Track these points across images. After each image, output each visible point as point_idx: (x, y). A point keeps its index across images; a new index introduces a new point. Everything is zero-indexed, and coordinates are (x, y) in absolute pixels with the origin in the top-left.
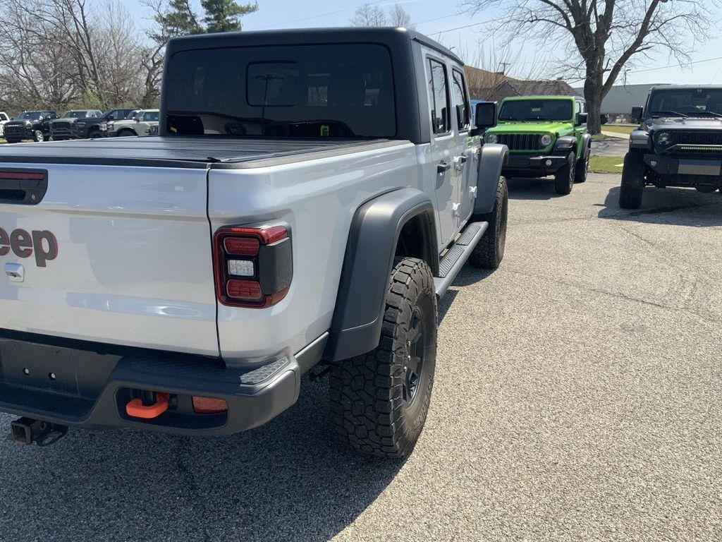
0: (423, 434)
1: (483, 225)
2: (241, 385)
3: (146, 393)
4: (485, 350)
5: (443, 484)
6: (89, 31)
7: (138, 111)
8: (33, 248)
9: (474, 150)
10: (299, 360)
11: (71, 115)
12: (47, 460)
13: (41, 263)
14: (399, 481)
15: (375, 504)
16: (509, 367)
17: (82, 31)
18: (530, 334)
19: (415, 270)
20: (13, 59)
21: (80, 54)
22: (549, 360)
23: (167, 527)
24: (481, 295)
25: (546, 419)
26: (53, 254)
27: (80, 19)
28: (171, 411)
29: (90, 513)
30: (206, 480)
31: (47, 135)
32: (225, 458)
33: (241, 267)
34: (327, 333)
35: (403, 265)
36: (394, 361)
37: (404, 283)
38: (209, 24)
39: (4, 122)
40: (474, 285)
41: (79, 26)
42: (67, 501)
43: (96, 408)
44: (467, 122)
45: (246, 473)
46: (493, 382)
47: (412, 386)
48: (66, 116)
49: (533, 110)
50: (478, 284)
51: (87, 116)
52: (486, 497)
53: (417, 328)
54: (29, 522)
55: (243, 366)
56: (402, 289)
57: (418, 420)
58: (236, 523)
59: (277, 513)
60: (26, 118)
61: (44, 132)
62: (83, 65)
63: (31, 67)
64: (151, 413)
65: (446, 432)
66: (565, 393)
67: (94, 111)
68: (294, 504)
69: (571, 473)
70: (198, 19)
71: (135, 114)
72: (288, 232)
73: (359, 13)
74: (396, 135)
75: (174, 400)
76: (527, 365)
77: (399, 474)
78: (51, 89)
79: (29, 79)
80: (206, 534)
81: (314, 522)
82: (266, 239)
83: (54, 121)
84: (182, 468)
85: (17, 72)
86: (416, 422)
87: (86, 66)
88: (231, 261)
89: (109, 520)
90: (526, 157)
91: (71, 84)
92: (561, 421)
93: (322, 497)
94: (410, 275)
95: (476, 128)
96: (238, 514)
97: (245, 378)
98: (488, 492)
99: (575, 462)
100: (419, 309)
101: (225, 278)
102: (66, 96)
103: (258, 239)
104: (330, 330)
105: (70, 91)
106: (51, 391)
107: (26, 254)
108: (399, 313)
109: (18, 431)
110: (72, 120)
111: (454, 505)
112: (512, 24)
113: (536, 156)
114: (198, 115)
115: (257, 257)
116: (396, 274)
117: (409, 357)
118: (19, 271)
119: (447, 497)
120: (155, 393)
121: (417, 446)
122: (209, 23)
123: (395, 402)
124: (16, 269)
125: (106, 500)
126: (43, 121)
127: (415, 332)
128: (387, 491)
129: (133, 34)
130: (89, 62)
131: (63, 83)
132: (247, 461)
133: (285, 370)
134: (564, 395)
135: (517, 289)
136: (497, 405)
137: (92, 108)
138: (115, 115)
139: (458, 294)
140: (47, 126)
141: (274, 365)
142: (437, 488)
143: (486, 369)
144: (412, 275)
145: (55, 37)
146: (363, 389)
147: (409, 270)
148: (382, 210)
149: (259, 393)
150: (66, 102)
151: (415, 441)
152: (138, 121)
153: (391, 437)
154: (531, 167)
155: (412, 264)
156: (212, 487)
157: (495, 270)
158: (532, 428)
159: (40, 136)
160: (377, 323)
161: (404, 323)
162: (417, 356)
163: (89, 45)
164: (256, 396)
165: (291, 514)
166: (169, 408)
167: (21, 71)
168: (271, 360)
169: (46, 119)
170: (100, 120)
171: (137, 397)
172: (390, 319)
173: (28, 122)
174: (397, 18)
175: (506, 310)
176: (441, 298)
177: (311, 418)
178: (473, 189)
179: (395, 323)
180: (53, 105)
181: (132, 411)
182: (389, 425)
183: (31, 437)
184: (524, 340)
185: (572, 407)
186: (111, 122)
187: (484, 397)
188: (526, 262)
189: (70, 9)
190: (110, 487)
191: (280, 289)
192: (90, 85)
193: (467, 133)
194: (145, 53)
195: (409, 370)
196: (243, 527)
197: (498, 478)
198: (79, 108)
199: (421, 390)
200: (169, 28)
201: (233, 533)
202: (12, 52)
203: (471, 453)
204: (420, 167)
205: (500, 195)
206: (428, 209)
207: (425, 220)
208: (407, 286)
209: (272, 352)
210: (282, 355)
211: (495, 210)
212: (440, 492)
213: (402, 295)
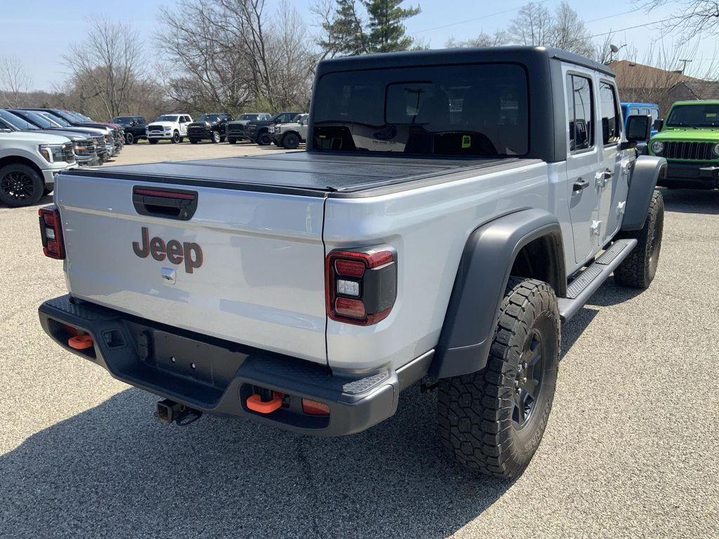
0: (536, 458)
1: (631, 243)
2: (343, 394)
3: (265, 390)
4: (618, 378)
5: (549, 511)
6: (264, 38)
7: (302, 115)
8: (183, 257)
9: (624, 163)
10: (399, 375)
11: (245, 118)
12: (190, 435)
13: (189, 270)
14: (505, 502)
15: (476, 520)
16: (643, 399)
17: (258, 39)
18: (672, 365)
19: (533, 293)
20: (199, 65)
21: (255, 61)
22: (689, 395)
23: (282, 510)
24: (623, 316)
25: (674, 459)
26: (199, 263)
27: (256, 28)
28: (284, 409)
29: (220, 488)
30: (321, 472)
31: (223, 135)
32: (341, 454)
33: (349, 287)
34: (433, 350)
35: (522, 287)
36: (503, 383)
37: (520, 306)
38: (373, 30)
39: (188, 123)
40: (617, 306)
41: (256, 35)
42: (202, 474)
43: (224, 397)
44: (617, 135)
45: (358, 471)
46: (621, 413)
47: (527, 409)
48: (240, 119)
49: (708, 115)
50: (623, 305)
51: (258, 119)
52: (594, 531)
53: (536, 351)
54: (169, 488)
55: (348, 376)
56: (517, 311)
57: (530, 443)
58: (343, 517)
59: (381, 514)
60: (207, 120)
61: (220, 133)
62: (257, 71)
63: (214, 73)
64: (267, 409)
65: (561, 459)
66: (701, 432)
67: (264, 114)
68: (398, 508)
69: (693, 519)
70: (363, 25)
71: (300, 117)
72: (393, 257)
73: (522, 12)
74: (528, 153)
75: (287, 399)
76: (663, 398)
77: (506, 494)
78: (230, 93)
79: (211, 84)
80: (315, 523)
81: (415, 528)
82: (371, 263)
83: (230, 123)
84: (302, 458)
85: (201, 78)
86: (528, 446)
87: (260, 72)
88: (340, 281)
89: (234, 496)
90: (695, 167)
91: (246, 89)
92: (691, 463)
93: (426, 505)
94: (527, 297)
95: (626, 141)
96: (346, 509)
97: (347, 387)
98: (595, 526)
99: (699, 509)
100: (539, 332)
101: (334, 296)
102: (241, 99)
103: (365, 263)
104: (436, 348)
105: (245, 96)
106: (191, 378)
107: (178, 261)
108: (512, 336)
109: (162, 410)
110: (244, 122)
111: (557, 534)
112: (695, 19)
113: (707, 167)
114: (346, 126)
115: (362, 279)
116: (513, 295)
117: (525, 379)
118: (172, 275)
119: (551, 524)
120: (272, 392)
121: (528, 469)
122: (373, 27)
123: (503, 425)
124: (170, 273)
125: (233, 478)
126: (220, 123)
127: (532, 355)
128: (491, 509)
129: (304, 41)
130: (262, 67)
131: (239, 87)
132: (359, 460)
133: (384, 383)
134: (699, 434)
135: (666, 313)
136: (621, 437)
137: (263, 111)
138: (283, 118)
139: (598, 314)
140: (223, 127)
141: (375, 378)
142: (542, 514)
143: (616, 397)
144: (530, 298)
145: (234, 46)
146: (470, 408)
147: (527, 293)
148: (499, 233)
149: (357, 403)
150: (242, 105)
151: (526, 464)
152: (302, 124)
153: (497, 458)
154: (701, 178)
155: (531, 286)
156: (325, 479)
157: (644, 290)
158: (656, 466)
159: (217, 137)
160: (485, 344)
161: (516, 346)
162: (534, 377)
163: (263, 52)
164: (355, 406)
165: (395, 517)
166: (283, 405)
167: (205, 77)
168: (374, 373)
169: (223, 121)
170: (270, 123)
171: (257, 393)
172: (502, 341)
173: (207, 124)
174: (563, 17)
175: (650, 336)
176: (567, 321)
177: (425, 426)
178: (621, 205)
179: (506, 345)
180: (230, 109)
181: (251, 405)
182: (494, 446)
183: (173, 416)
184: (664, 371)
185: (707, 449)
186: (278, 125)
187: (609, 427)
188: (681, 284)
189: (249, 20)
190: (239, 467)
191: (382, 308)
192: (262, 89)
193: (615, 147)
194: (312, 59)
195: (524, 393)
196: (349, 522)
197: (609, 513)
198: (251, 112)
199: (536, 415)
200: (335, 35)
201: (339, 526)
202: (197, 60)
203: (585, 484)
204: (552, 186)
205: (653, 211)
206: (555, 231)
207: (551, 241)
208: (524, 309)
209: (375, 366)
210: (385, 368)
211: (646, 226)
212: (545, 518)
213: (516, 317)
